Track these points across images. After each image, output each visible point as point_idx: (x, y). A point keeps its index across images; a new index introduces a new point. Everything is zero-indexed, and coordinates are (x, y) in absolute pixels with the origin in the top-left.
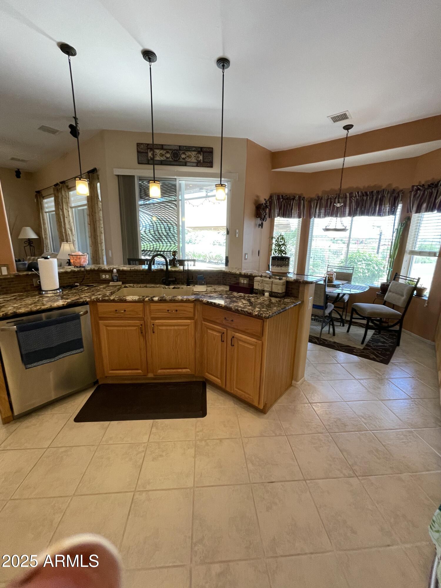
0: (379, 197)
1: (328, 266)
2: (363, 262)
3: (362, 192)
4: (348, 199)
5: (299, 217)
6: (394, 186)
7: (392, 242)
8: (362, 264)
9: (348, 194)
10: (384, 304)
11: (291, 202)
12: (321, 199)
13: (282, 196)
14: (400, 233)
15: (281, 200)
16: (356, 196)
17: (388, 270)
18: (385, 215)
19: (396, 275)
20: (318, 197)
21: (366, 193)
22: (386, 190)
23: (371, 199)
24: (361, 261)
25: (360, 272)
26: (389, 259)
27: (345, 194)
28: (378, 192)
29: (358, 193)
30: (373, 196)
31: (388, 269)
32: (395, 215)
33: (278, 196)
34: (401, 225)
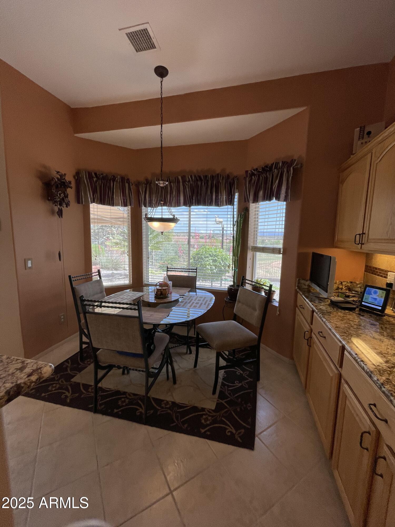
0: (215, 183)
1: (167, 268)
2: (210, 258)
3: (195, 176)
4: (181, 184)
5: (125, 205)
6: (228, 172)
7: (233, 237)
8: (209, 260)
9: (180, 178)
10: (234, 319)
11: (110, 184)
12: (151, 183)
13: (96, 174)
14: (240, 226)
15: (95, 179)
16: (189, 181)
17: (233, 271)
18: (223, 205)
19: (243, 280)
20: (147, 180)
21: (200, 177)
22: (220, 175)
23: (206, 185)
24: (208, 257)
25: (208, 269)
26: (233, 258)
27: (177, 177)
28: (213, 177)
29: (191, 177)
30: (208, 181)
31: (233, 269)
32: (233, 205)
33: (89, 173)
34: (241, 216)
